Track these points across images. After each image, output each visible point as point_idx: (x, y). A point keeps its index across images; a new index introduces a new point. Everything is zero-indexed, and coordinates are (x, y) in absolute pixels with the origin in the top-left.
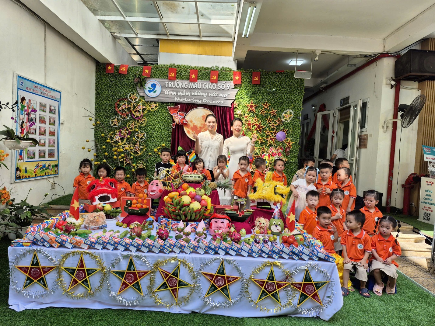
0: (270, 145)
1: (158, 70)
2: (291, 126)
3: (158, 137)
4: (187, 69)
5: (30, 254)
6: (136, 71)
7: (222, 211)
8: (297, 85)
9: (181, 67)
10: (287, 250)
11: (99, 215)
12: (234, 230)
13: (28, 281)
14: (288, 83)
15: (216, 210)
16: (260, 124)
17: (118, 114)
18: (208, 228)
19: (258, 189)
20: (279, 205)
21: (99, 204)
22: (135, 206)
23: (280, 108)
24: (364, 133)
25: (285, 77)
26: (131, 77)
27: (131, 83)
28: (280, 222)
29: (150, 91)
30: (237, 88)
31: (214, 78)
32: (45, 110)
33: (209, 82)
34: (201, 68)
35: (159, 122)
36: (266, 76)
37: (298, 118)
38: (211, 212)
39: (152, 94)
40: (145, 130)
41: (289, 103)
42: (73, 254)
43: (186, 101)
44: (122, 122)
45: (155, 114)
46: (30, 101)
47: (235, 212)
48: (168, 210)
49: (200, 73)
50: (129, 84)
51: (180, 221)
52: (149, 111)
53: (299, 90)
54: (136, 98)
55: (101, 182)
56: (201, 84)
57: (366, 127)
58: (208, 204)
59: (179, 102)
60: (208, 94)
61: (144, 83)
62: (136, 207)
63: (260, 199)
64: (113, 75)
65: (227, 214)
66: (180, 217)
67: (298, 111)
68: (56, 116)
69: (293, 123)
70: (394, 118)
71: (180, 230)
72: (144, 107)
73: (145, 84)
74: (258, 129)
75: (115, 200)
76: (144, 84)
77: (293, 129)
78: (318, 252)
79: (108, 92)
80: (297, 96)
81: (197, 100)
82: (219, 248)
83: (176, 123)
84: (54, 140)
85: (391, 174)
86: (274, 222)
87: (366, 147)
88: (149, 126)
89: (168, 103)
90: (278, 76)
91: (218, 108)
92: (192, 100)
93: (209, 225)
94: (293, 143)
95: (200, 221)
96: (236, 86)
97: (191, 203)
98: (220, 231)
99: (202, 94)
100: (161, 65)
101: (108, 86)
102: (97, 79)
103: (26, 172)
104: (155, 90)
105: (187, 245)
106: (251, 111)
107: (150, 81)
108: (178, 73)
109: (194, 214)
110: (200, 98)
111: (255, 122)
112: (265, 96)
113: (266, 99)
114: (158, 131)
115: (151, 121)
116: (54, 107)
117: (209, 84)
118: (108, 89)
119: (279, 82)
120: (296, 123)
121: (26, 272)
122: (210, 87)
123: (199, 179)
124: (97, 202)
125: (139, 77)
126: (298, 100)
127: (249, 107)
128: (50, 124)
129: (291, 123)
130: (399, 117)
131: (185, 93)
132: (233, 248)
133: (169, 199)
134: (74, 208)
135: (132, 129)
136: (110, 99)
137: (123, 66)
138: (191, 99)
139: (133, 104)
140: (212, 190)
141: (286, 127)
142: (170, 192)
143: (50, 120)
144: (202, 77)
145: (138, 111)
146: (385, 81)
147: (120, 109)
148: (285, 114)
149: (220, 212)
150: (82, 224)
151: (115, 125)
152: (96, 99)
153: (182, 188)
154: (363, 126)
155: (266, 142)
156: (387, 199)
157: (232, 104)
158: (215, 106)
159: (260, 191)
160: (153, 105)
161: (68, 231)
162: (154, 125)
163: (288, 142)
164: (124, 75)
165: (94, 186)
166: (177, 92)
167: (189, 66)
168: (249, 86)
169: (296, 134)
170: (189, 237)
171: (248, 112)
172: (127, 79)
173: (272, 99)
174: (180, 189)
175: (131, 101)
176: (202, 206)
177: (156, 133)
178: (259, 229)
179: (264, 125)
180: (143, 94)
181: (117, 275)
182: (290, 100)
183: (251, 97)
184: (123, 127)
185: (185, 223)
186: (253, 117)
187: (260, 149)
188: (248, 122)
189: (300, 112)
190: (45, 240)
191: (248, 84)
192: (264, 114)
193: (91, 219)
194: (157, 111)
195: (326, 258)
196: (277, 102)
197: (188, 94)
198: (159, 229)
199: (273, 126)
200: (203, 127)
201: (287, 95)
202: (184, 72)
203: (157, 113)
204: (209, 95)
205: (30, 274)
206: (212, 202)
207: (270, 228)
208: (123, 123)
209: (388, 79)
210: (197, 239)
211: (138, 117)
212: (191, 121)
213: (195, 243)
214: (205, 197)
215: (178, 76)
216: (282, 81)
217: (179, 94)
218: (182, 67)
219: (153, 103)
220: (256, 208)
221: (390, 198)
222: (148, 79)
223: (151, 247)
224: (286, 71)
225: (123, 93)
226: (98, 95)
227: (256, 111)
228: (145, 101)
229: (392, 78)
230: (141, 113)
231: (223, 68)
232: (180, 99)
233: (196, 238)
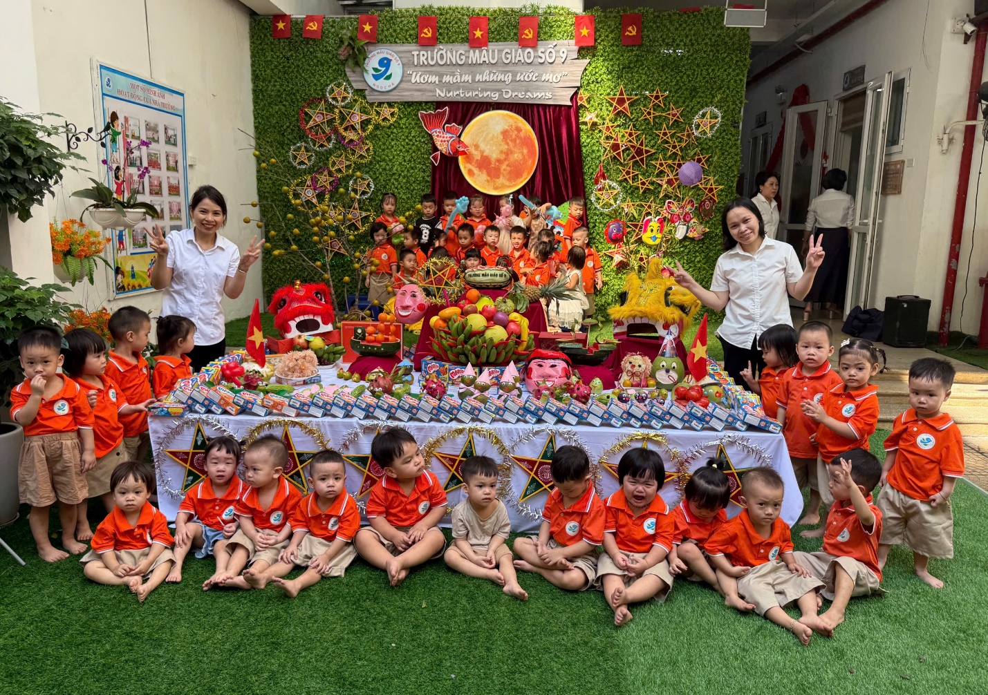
0: (667, 196)
1: (394, 23)
2: (717, 147)
3: (402, 187)
4: (463, 15)
5: (188, 428)
6: (342, 28)
7: (551, 343)
8: (733, 44)
9: (447, 13)
10: (679, 411)
11: (305, 356)
12: (577, 380)
13: (191, 478)
14: (710, 39)
15: (540, 342)
16: (641, 144)
17: (307, 137)
18: (524, 380)
19: (630, 296)
20: (674, 329)
21: (300, 337)
22: (371, 338)
23: (691, 101)
24: (895, 158)
25: (702, 25)
26: (331, 42)
27: (331, 60)
28: (676, 363)
29: (376, 77)
30: (584, 57)
31: (529, 34)
32: (156, 138)
33: (517, 47)
34: (495, 12)
35: (401, 151)
36: (655, 22)
37: (734, 127)
38: (528, 348)
39: (382, 85)
40: (371, 173)
41: (713, 89)
42: (270, 427)
43: (462, 95)
44: (316, 155)
45: (392, 133)
46: (126, 119)
47: (580, 346)
48: (440, 345)
49: (493, 25)
50: (328, 63)
51: (466, 365)
52: (377, 127)
53: (736, 56)
54: (346, 95)
55: (297, 291)
56: (496, 51)
57: (901, 142)
58: (523, 330)
59: (445, 99)
60: (514, 75)
61: (362, 58)
62: (375, 341)
63: (634, 318)
64: (290, 42)
65: (563, 349)
66: (467, 357)
67: (734, 109)
68: (178, 150)
69: (723, 138)
70: (968, 119)
71: (468, 381)
72: (365, 117)
73: (364, 59)
74: (638, 159)
75: (329, 328)
76: (362, 61)
77: (723, 154)
78: (746, 414)
79: (281, 85)
80: (734, 70)
81: (489, 93)
82: (545, 410)
83: (441, 153)
84: (179, 204)
85: (954, 254)
86: (664, 363)
87: (900, 192)
88: (378, 162)
89: (420, 103)
90: (686, 22)
91: (541, 109)
92: (477, 93)
93: (526, 372)
94: (721, 187)
95: (507, 364)
96: (583, 51)
97: (487, 328)
98: (549, 384)
99: (501, 77)
100: (401, 11)
101: (280, 71)
102: (253, 56)
103: (133, 276)
104: (388, 74)
105: (483, 407)
106: (619, 114)
107: (375, 52)
108: (441, 27)
109: (494, 351)
110: (497, 87)
111: (630, 141)
112: (653, 73)
113: (657, 81)
114: (400, 175)
115: (383, 150)
116: (174, 130)
117: (516, 51)
118: (280, 78)
119: (687, 37)
120: (729, 139)
121: (185, 461)
122: (518, 58)
123: (502, 279)
124: (294, 333)
125: (349, 44)
126: (735, 81)
127: (615, 104)
128: (168, 168)
129: (717, 138)
130: (980, 116)
131: (459, 77)
132: (571, 408)
133: (441, 322)
134: (253, 343)
135: (339, 171)
136: (287, 101)
137: (310, 18)
138: (473, 90)
139: (340, 112)
140: (530, 303)
141: (706, 150)
142: (443, 307)
143: (167, 160)
144: (499, 34)
145: (352, 126)
146: (949, 25)
147: (311, 123)
148: (703, 115)
149: (548, 347)
150: (272, 376)
151: (302, 163)
152: (255, 102)
153: (466, 299)
154: (893, 139)
155: (655, 188)
156: (943, 313)
157: (574, 97)
158: (532, 105)
159: (634, 301)
160: (386, 112)
161: (251, 384)
162: (390, 160)
163: (709, 186)
164: (314, 40)
165: (285, 301)
166: (441, 76)
167: (468, 9)
168: (613, 51)
169: (729, 165)
170: (486, 394)
171: (612, 116)
172: (322, 51)
173: (671, 82)
174: (462, 302)
175: (334, 103)
176: (510, 334)
177: (395, 179)
178: (629, 378)
179: (652, 147)
180: (360, 84)
181: (355, 463)
182: (715, 82)
183: (618, 78)
184: (321, 168)
185: (477, 370)
186: (625, 128)
187: (642, 206)
188: (612, 141)
189: (740, 112)
190: (211, 402)
191: (612, 45)
192: (652, 121)
193: (291, 365)
194: (396, 124)
195: (763, 424)
196: (684, 88)
197: (467, 78)
198: (427, 380)
199: (674, 147)
200: (505, 159)
201: (707, 70)
202: (456, 23)
203: (395, 130)
204: (518, 79)
205: (192, 465)
206: (530, 327)
207: (653, 376)
208: (320, 158)
209: (958, 19)
210: (503, 398)
211: (351, 141)
212: (477, 147)
213: (500, 403)
214: (514, 316)
215: (441, 34)
216: (694, 35)
217: (446, 79)
218: (451, 12)
219: (386, 105)
220: (625, 337)
221: (951, 312)
222: (371, 48)
223: (414, 411)
224: (706, 9)
225: (315, 85)
226: (258, 94)
227: (632, 113)
228: (367, 102)
229: (968, 16)
230: (360, 132)
231: (549, 8)
232: (449, 92)
233: (500, 396)
